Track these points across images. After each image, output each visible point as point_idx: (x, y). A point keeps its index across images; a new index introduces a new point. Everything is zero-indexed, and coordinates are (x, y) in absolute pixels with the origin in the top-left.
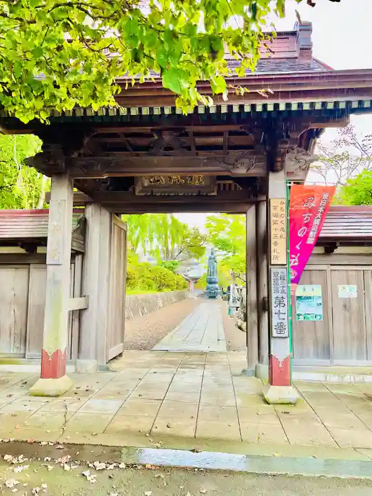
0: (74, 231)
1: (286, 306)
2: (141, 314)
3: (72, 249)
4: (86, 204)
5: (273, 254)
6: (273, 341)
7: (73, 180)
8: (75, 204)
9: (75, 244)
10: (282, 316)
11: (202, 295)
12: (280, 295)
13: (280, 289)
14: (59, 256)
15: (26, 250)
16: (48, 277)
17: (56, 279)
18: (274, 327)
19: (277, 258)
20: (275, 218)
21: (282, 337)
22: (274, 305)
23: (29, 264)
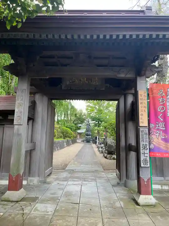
0: (29, 107)
1: (148, 149)
2: (57, 150)
3: (28, 117)
4: (35, 93)
5: (140, 120)
6: (141, 169)
7: (30, 79)
8: (31, 93)
10: (146, 155)
11: (83, 141)
12: (145, 144)
13: (145, 140)
14: (21, 120)
15: (2, 117)
16: (15, 132)
17: (19, 133)
18: (141, 161)
19: (142, 122)
20: (141, 101)
21: (146, 167)
22: (141, 149)
23: (4, 125)
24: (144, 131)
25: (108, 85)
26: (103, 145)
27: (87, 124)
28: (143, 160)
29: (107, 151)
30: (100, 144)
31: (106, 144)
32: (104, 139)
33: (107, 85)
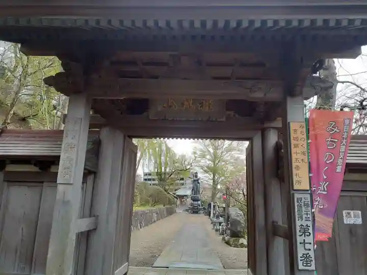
0: (88, 152)
1: (312, 235)
2: (139, 227)
3: (85, 169)
4: (100, 126)
7: (91, 100)
8: (91, 126)
9: (88, 164)
10: (307, 246)
11: (187, 210)
12: (304, 223)
13: (304, 216)
14: (70, 176)
15: (40, 169)
16: (58, 197)
17: (66, 200)
18: (299, 259)
19: (299, 182)
20: (296, 142)
21: (308, 270)
22: (298, 233)
23: (42, 182)
24: (303, 200)
25: (232, 113)
26: (221, 219)
27: (194, 181)
28: (301, 256)
29: (229, 231)
30: (218, 217)
31: (228, 218)
32: (224, 208)
33: (229, 113)
